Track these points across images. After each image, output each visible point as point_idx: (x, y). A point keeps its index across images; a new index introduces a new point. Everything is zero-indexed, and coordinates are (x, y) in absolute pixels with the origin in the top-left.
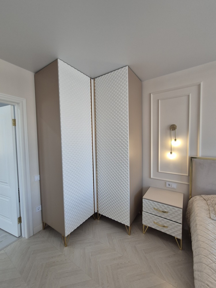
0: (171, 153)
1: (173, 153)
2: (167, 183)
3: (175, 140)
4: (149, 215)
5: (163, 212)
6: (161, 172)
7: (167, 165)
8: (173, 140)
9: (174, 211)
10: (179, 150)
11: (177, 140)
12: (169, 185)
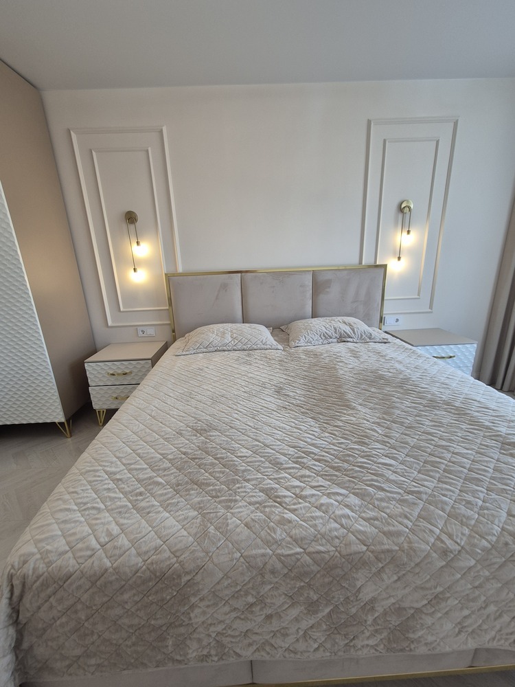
0: (135, 270)
1: (138, 270)
2: (140, 329)
3: (138, 243)
4: (101, 389)
5: (124, 374)
6: (125, 310)
7: (133, 296)
8: (135, 245)
9: (139, 366)
10: (147, 263)
11: (142, 244)
12: (143, 332)
